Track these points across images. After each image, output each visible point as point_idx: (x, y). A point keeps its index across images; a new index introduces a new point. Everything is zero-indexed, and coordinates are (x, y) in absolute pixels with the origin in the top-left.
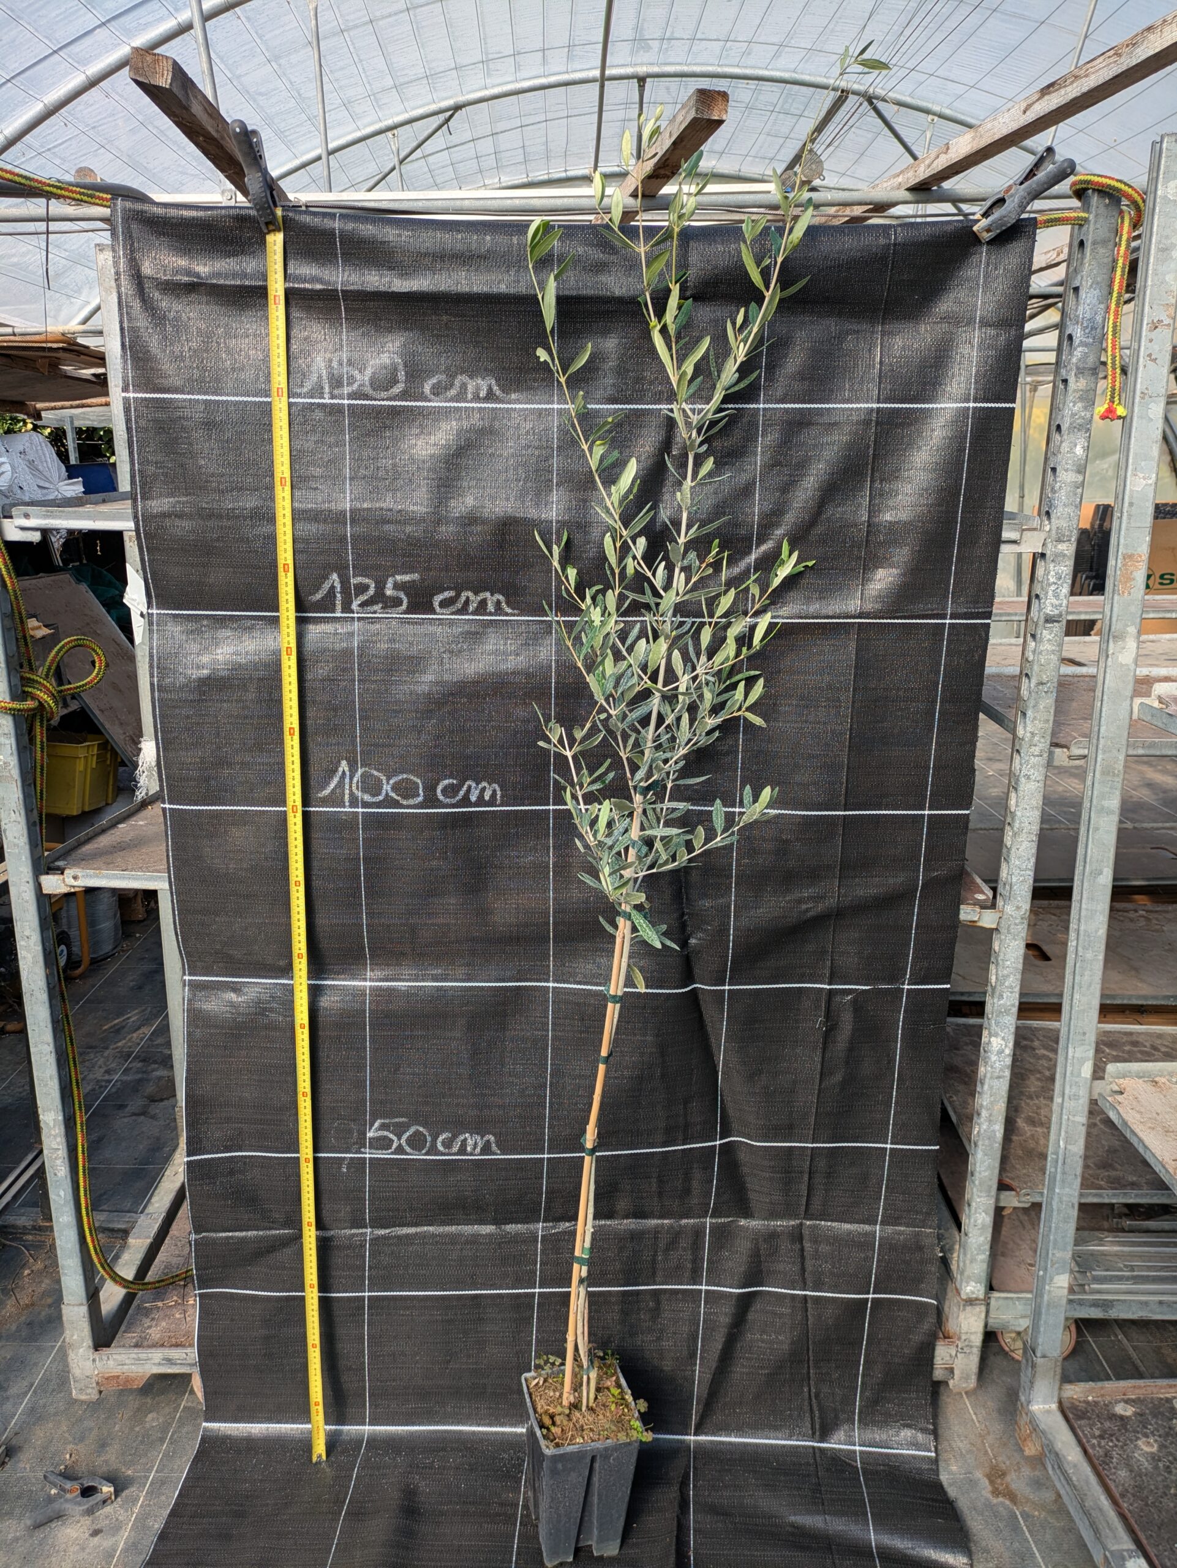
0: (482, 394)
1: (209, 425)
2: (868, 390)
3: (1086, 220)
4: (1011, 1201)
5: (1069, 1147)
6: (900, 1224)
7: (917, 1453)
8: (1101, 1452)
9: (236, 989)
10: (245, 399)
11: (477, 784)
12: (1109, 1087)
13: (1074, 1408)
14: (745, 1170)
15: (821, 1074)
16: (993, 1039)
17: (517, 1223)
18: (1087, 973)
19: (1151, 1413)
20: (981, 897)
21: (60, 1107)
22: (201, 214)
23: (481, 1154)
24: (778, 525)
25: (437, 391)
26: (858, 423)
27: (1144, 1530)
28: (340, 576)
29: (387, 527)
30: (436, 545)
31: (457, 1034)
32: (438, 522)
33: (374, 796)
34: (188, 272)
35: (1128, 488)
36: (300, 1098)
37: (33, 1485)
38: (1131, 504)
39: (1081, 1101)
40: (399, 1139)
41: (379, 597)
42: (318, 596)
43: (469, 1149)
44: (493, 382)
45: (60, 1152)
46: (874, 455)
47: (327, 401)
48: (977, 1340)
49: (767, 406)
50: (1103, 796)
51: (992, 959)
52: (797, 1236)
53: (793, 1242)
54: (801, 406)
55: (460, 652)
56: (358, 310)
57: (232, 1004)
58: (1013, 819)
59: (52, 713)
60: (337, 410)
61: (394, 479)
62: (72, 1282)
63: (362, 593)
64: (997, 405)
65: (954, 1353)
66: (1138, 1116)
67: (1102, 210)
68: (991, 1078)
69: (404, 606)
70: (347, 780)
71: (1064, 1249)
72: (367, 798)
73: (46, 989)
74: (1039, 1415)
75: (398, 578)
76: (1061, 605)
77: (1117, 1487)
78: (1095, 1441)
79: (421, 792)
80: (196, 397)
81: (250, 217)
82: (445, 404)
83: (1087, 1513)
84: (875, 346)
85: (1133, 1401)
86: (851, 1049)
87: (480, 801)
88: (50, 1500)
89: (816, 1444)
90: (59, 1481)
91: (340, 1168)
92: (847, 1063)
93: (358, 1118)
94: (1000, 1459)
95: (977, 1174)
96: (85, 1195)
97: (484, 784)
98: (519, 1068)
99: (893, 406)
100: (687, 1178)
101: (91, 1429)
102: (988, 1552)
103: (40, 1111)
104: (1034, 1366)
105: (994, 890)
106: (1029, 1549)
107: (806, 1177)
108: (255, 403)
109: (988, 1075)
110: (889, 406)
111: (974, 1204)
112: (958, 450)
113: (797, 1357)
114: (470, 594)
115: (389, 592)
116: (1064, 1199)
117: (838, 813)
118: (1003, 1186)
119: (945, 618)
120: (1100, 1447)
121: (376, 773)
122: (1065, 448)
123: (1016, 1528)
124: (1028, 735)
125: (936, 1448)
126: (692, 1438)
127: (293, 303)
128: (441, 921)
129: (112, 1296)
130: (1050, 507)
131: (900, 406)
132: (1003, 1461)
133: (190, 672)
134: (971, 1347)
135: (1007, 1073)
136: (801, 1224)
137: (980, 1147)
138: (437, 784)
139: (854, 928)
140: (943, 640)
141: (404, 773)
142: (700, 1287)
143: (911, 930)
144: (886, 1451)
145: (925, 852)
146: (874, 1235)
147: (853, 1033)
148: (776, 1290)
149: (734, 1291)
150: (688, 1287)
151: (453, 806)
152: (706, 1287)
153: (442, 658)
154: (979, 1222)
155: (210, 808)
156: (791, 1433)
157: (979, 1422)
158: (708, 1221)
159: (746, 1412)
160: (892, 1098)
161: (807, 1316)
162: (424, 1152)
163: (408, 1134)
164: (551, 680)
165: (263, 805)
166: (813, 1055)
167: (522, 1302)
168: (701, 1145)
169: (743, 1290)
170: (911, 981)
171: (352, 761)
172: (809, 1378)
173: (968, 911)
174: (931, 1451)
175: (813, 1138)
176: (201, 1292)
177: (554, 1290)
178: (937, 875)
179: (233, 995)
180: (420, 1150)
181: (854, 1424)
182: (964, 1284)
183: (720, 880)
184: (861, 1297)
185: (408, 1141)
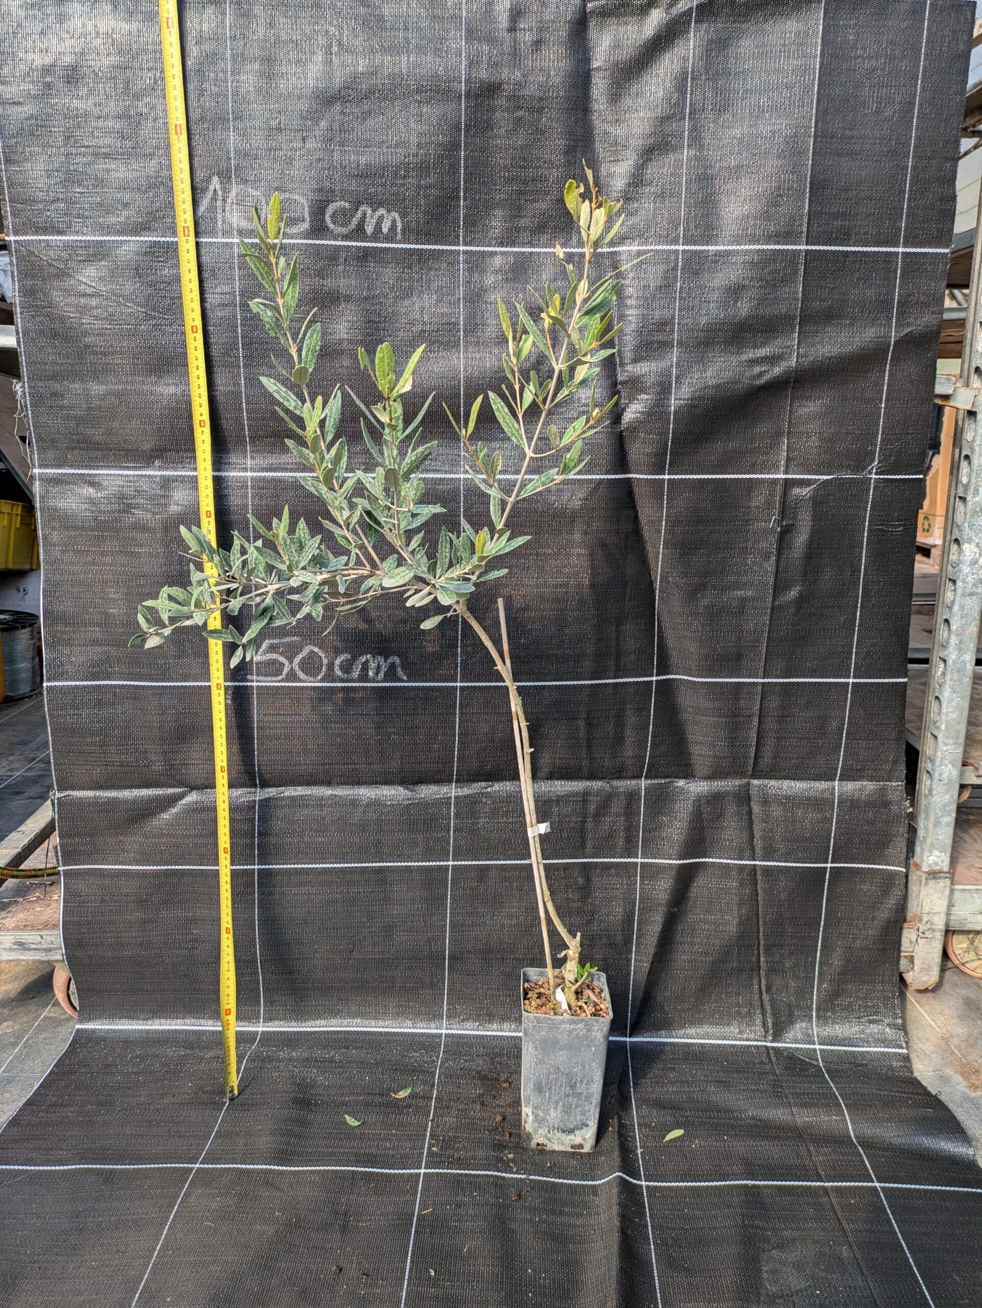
6: (861, 778)
9: (93, 483)
11: (374, 211)
14: (686, 716)
15: (774, 590)
17: (430, 784)
23: (384, 681)
40: (291, 663)
43: (370, 674)
48: (941, 922)
51: (965, 453)
52: (744, 797)
53: (739, 804)
57: (91, 501)
65: (914, 939)
70: (219, 203)
72: (245, 225)
79: (307, 216)
86: (809, 556)
87: (377, 235)
89: (769, 1044)
92: (805, 574)
94: (970, 1058)
95: (943, 716)
97: (382, 211)
100: (620, 722)
107: (756, 719)
111: (939, 754)
113: (745, 940)
117: (798, 247)
121: (255, 193)
125: (907, 1043)
126: (628, 1039)
132: (974, 1059)
134: (933, 931)
136: (748, 784)
137: (948, 682)
138: (326, 206)
139: (815, 400)
140: (924, 20)
141: (285, 191)
142: (636, 860)
143: (881, 403)
144: (850, 1049)
145: (898, 302)
146: (833, 794)
147: (811, 536)
148: (722, 861)
149: (675, 862)
150: (622, 860)
151: (346, 237)
152: (643, 860)
153: (331, 43)
154: (945, 775)
155: (60, 238)
156: (740, 1032)
157: (939, 1027)
158: (643, 783)
159: (689, 1010)
160: (855, 619)
161: (757, 890)
162: (319, 677)
163: (301, 656)
164: (460, 73)
165: (120, 233)
166: (766, 565)
167: (435, 878)
168: (635, 680)
169: (685, 862)
170: (879, 468)
171: (225, 177)
172: (759, 967)
173: (942, 381)
174: (903, 1048)
175: (764, 672)
176: (66, 868)
177: (470, 863)
178: (911, 332)
179: (91, 490)
180: (315, 676)
181: (810, 1021)
182: (926, 853)
183: (660, 337)
184: (819, 865)
185: (301, 664)
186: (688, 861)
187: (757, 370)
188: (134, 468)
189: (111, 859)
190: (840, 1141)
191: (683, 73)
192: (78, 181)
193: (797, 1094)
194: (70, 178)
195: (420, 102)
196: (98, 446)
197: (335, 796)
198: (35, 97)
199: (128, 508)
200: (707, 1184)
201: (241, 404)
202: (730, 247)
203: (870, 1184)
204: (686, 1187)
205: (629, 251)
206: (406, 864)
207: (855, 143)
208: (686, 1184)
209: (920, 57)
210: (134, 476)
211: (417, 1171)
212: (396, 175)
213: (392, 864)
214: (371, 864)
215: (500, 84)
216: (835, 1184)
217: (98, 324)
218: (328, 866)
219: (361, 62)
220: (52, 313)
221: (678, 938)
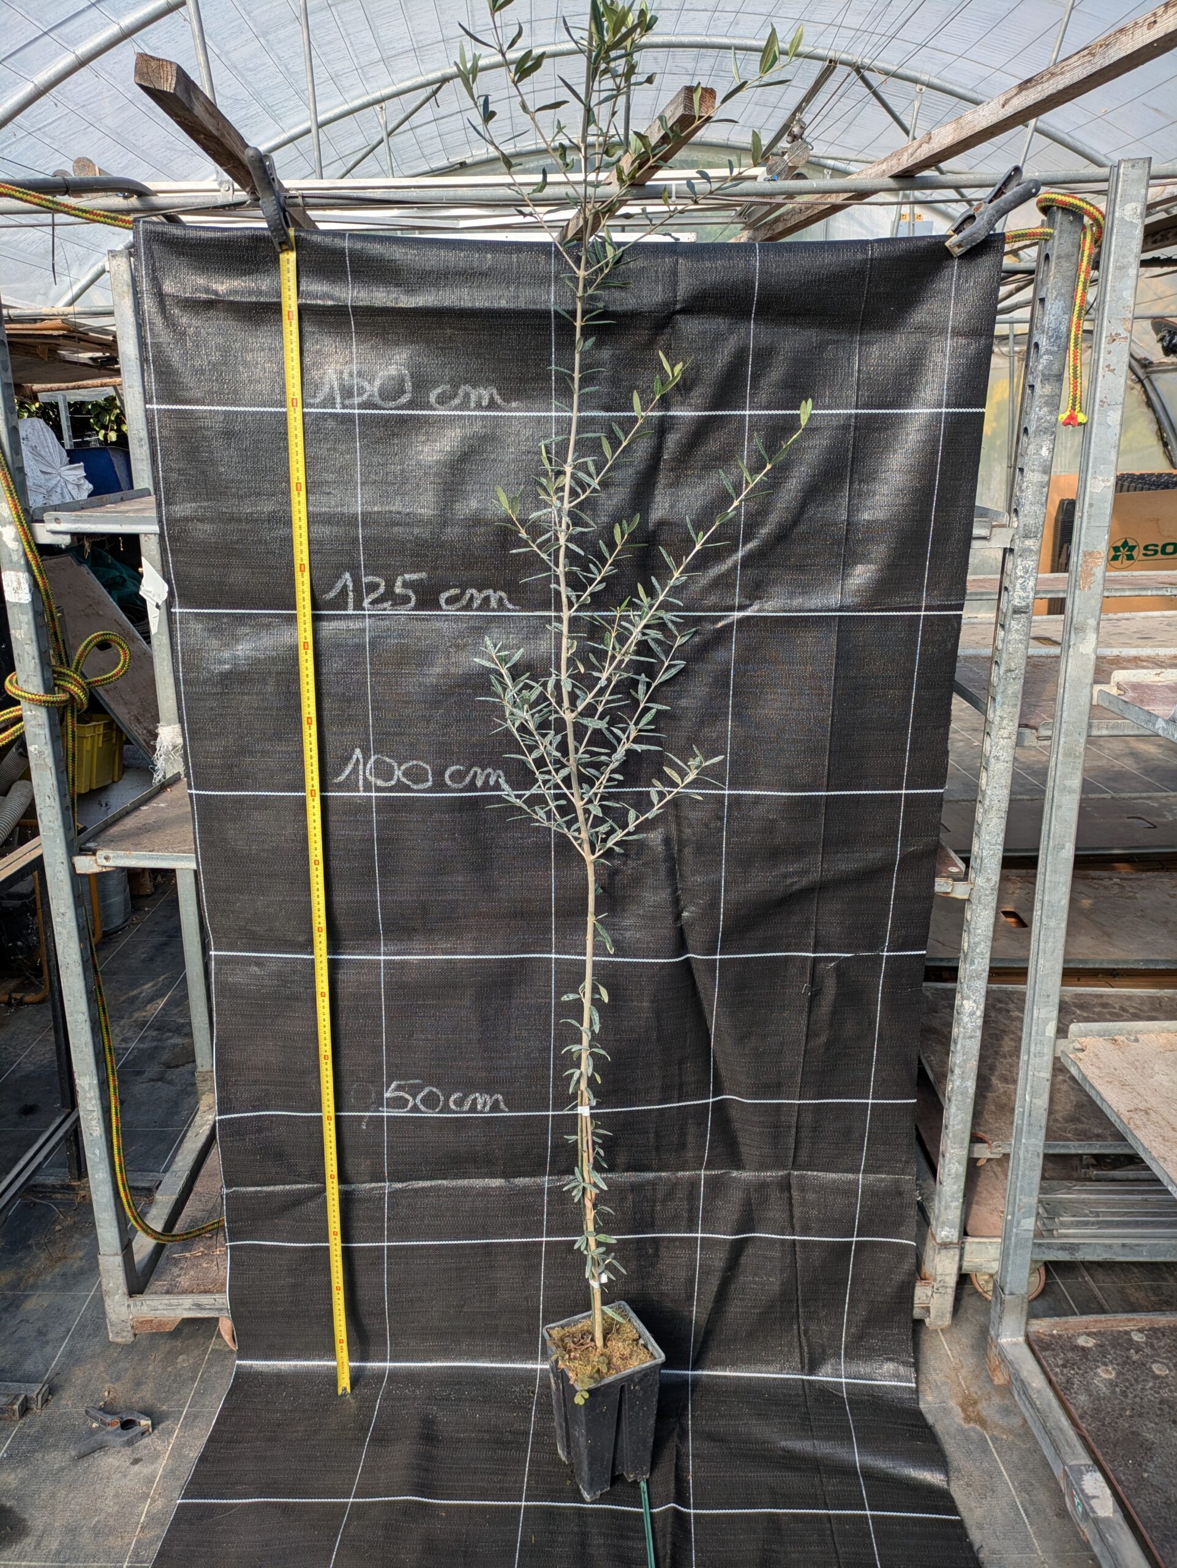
0: (485, 403)
1: (228, 434)
2: (847, 397)
3: (1051, 235)
4: (983, 1152)
5: (1034, 1101)
6: (880, 1172)
7: (899, 1384)
8: (1063, 1379)
9: (258, 963)
10: (262, 409)
11: (483, 770)
12: (1071, 1046)
13: (1039, 1340)
14: (737, 1125)
15: (807, 1037)
16: (965, 1002)
17: (524, 1176)
18: (1051, 940)
19: (1111, 1344)
20: (954, 870)
21: (95, 1071)
22: (218, 235)
23: (490, 1112)
24: (762, 524)
25: (442, 400)
26: (838, 427)
27: (1100, 1447)
28: (352, 575)
29: (396, 529)
30: (442, 545)
31: (467, 1002)
32: (444, 524)
33: (386, 781)
34: (207, 291)
35: (1088, 490)
36: (322, 1061)
37: (76, 1419)
38: (1091, 505)
39: (1045, 1058)
40: (414, 1099)
41: (389, 595)
42: (332, 594)
43: (479, 1107)
44: (495, 392)
45: (95, 1114)
46: (853, 458)
47: (339, 411)
48: (952, 1281)
49: (752, 412)
50: (1065, 776)
51: (965, 928)
52: (786, 1185)
53: (782, 1191)
54: (784, 412)
55: (465, 646)
56: (368, 324)
57: (255, 976)
58: (983, 797)
59: (82, 704)
60: (349, 418)
61: (401, 484)
62: (107, 1233)
63: (373, 591)
64: (968, 410)
65: (930, 1294)
66: (1097, 1071)
67: (1067, 226)
68: (964, 1038)
69: (413, 603)
70: (361, 767)
71: (1031, 1195)
72: (380, 783)
73: (80, 962)
74: (1007, 1348)
75: (407, 576)
76: (1028, 597)
77: (1077, 1409)
78: (1058, 1370)
79: (430, 777)
80: (216, 408)
81: (264, 237)
82: (449, 413)
83: (1048, 1433)
84: (854, 354)
85: (1094, 1333)
86: (834, 1013)
87: (486, 786)
88: (92, 1432)
89: (805, 1377)
90: (100, 1415)
91: (360, 1125)
92: (831, 1025)
93: (375, 1078)
94: (972, 1390)
95: (950, 1127)
96: (119, 1153)
97: (489, 770)
98: (525, 1033)
99: (870, 411)
100: (683, 1134)
101: (126, 1370)
102: (959, 1471)
103: (76, 1075)
104: (1002, 1302)
105: (967, 861)
106: (997, 1468)
107: (794, 1130)
108: (271, 413)
109: (961, 1036)
110: (866, 411)
111: (947, 1155)
112: (932, 453)
113: (787, 1296)
114: (474, 591)
115: (398, 590)
116: (1030, 1148)
117: (820, 793)
118: (975, 1139)
119: (920, 610)
120: (1062, 1374)
121: (388, 760)
122: (1032, 449)
123: (985, 1450)
124: (998, 718)
125: (916, 1379)
126: (690, 1373)
127: (305, 318)
128: (450, 897)
129: (144, 1245)
130: (1018, 505)
131: (877, 411)
132: (975, 1391)
133: (212, 668)
134: (946, 1287)
135: (979, 1033)
136: (789, 1174)
138: (445, 770)
139: (836, 900)
140: (919, 631)
141: (414, 759)
142: (697, 1235)
144: (868, 1383)
145: (902, 829)
146: (858, 1183)
147: (836, 998)
149: (726, 1236)
150: (684, 1234)
151: (461, 791)
152: (701, 1235)
155: (234, 793)
156: (780, 1369)
157: (953, 1357)
158: (703, 1173)
159: (739, 1349)
160: (872, 1058)
161: (796, 1259)
162: (437, 1110)
163: (422, 1094)
165: (282, 790)
166: (800, 1018)
167: (530, 1248)
168: (695, 1102)
170: (890, 947)
171: (365, 747)
172: (798, 1316)
173: (941, 884)
174: (912, 1382)
175: (800, 1095)
176: (232, 1241)
177: (560, 1239)
178: (914, 851)
179: (256, 969)
180: (434, 1109)
181: (840, 1359)
182: (938, 1228)
183: (711, 857)
184: (844, 1240)
185: (423, 1101)
186: (738, 1236)
188: (291, 952)
189: (268, 1237)
190: (847, 1471)
192: (248, 753)
193: (820, 1426)
194: (243, 750)
196: (261, 938)
197: (450, 1188)
198: (215, 695)
199: (285, 983)
200: (740, 1511)
201: (377, 909)
202: (766, 793)
203: (862, 1512)
204: (724, 1514)
206: (507, 1238)
208: (723, 1511)
210: (291, 958)
211: (518, 1503)
212: (500, 745)
213: (496, 1241)
216: (837, 1512)
217: (263, 854)
218: (444, 1242)
220: (226, 846)
221: (731, 1295)
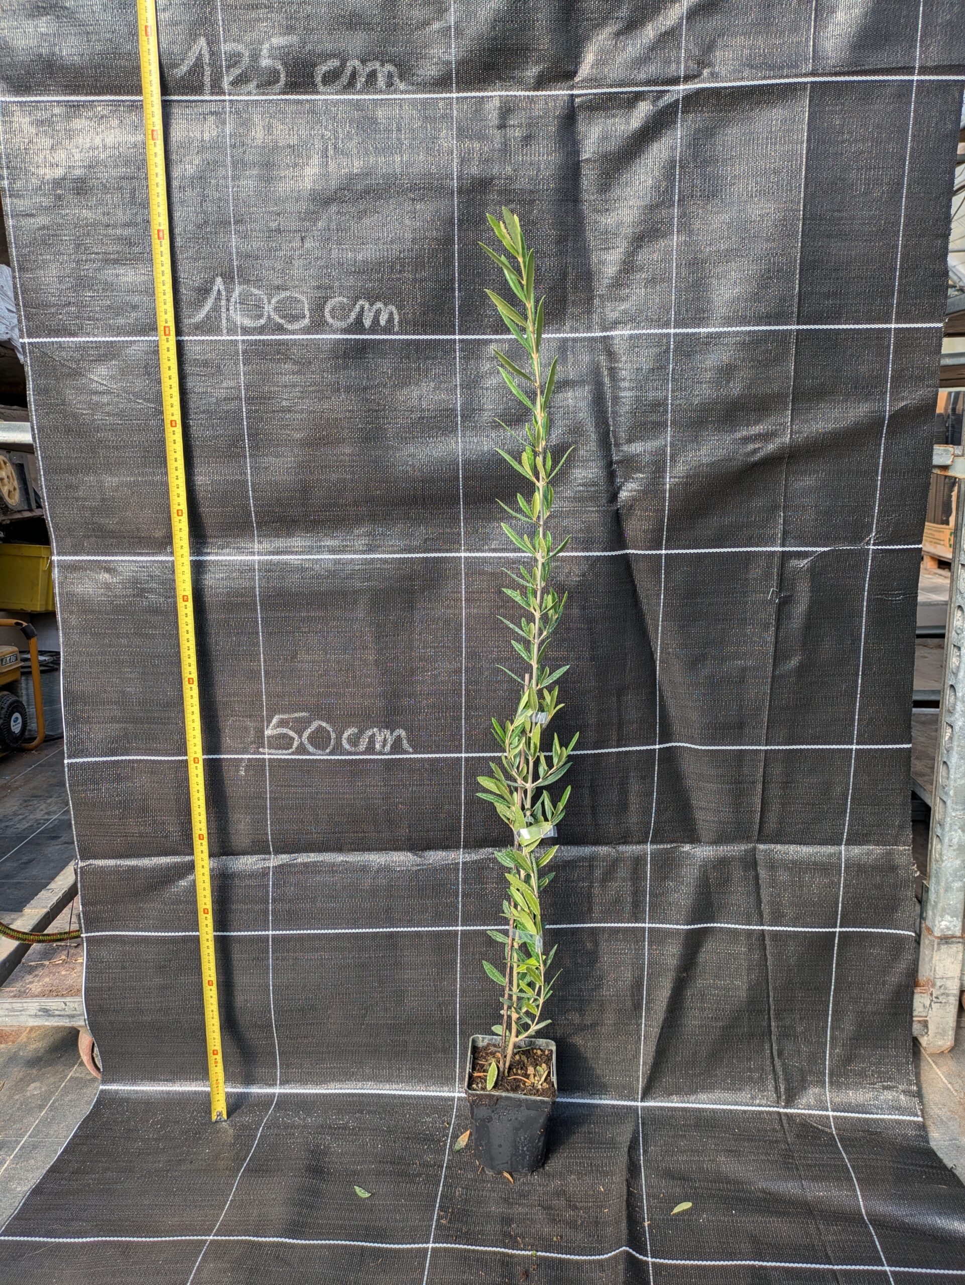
6: (867, 842)
7: (901, 1117)
9: (109, 569)
11: (371, 305)
14: (689, 783)
15: (775, 660)
23: (391, 753)
28: (206, 41)
31: (360, 614)
33: (254, 319)
36: (186, 685)
40: (300, 737)
41: (253, 71)
43: (377, 747)
48: (954, 986)
52: (750, 862)
53: (746, 869)
57: (107, 586)
63: (234, 66)
65: (927, 1003)
69: (282, 83)
70: (223, 303)
75: (274, 40)
79: (307, 313)
86: (808, 626)
87: (375, 327)
89: (781, 1110)
91: (237, 771)
92: (804, 644)
93: (253, 711)
97: (379, 305)
98: (431, 652)
100: (624, 790)
107: (759, 786)
111: (948, 820)
113: (755, 1006)
114: (357, 63)
117: (789, 327)
119: (913, 74)
121: (256, 291)
125: (922, 1110)
126: (639, 1104)
128: (334, 476)
133: (43, 173)
134: (948, 995)
136: (754, 849)
137: (955, 748)
138: (325, 302)
139: (810, 475)
140: (910, 103)
141: (287, 289)
142: (643, 925)
143: (877, 475)
144: (864, 1116)
145: (892, 376)
146: (840, 859)
147: (810, 607)
148: (730, 926)
149: (682, 927)
150: (630, 925)
151: (344, 331)
152: (650, 925)
153: (327, 146)
154: (955, 841)
155: (72, 339)
156: (752, 1098)
157: (956, 1091)
158: (649, 848)
159: (700, 1074)
160: (857, 687)
161: (765, 955)
162: (328, 751)
163: (309, 730)
164: (452, 171)
165: (129, 334)
166: (765, 635)
167: (443, 943)
168: (638, 748)
169: (692, 927)
170: (877, 539)
171: (228, 278)
172: (770, 1032)
173: (940, 452)
174: (916, 1115)
175: (767, 739)
176: (89, 934)
177: (479, 928)
178: (906, 406)
179: (107, 576)
180: (324, 749)
181: (823, 1086)
182: (938, 918)
183: (654, 418)
184: (827, 930)
185: (310, 738)
186: (696, 926)
187: (751, 447)
188: (148, 554)
189: (131, 925)
190: (851, 1218)
191: (672, 162)
192: (89, 286)
193: (808, 1165)
194: (82, 283)
195: (414, 200)
196: (112, 534)
197: (346, 862)
198: (47, 208)
199: (141, 592)
200: (713, 1263)
201: (247, 491)
202: (721, 329)
203: (880, 1268)
204: (692, 1266)
205: (621, 336)
206: (416, 929)
207: (844, 224)
208: (692, 1262)
209: (907, 139)
210: (147, 561)
211: (425, 1245)
212: (392, 270)
213: (402, 929)
214: (381, 930)
215: (492, 179)
216: (844, 1267)
217: (110, 420)
218: (340, 931)
219: (356, 164)
220: (65, 411)
221: (688, 1003)
